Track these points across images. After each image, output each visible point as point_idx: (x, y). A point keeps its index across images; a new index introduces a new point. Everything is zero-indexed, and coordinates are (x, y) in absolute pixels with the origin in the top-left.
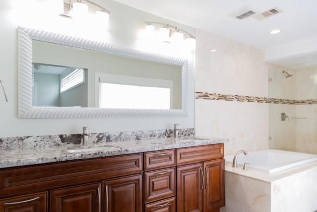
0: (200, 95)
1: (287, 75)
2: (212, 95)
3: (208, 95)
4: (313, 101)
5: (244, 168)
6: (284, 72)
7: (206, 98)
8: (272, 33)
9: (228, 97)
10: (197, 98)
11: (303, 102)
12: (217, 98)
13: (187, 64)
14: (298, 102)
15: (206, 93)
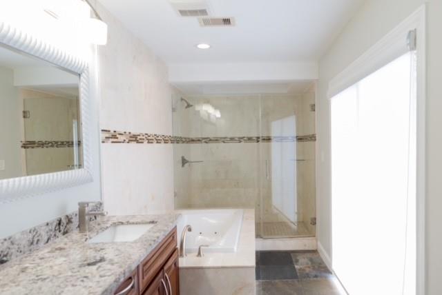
0: (107, 135)
1: (186, 105)
2: (122, 134)
3: (118, 136)
4: (210, 140)
5: (199, 254)
6: (182, 99)
7: (115, 140)
8: (200, 46)
9: (139, 137)
10: (103, 142)
11: (199, 140)
12: (127, 141)
13: (88, 72)
14: (193, 141)
15: (115, 132)
